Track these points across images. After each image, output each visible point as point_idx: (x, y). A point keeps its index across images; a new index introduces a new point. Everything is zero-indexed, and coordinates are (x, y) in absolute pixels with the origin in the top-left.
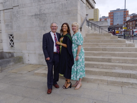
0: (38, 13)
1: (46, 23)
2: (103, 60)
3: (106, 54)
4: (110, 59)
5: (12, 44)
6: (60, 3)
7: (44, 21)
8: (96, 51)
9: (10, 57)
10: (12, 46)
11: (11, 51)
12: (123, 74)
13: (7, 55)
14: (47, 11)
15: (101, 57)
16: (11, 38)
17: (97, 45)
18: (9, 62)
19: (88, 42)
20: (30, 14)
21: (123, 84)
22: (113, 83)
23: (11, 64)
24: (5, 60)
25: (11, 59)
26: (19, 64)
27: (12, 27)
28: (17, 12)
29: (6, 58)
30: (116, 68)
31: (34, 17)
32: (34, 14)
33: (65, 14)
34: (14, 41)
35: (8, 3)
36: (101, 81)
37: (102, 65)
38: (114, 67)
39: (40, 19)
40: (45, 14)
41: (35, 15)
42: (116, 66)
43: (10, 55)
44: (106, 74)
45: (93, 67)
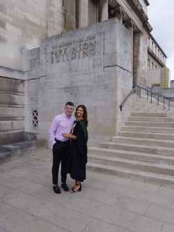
0: (69, 86)
1: (78, 99)
2: (146, 151)
3: (152, 142)
4: (155, 150)
5: (35, 123)
6: (96, 74)
7: (76, 96)
8: (140, 137)
9: (32, 139)
10: (35, 125)
11: (34, 131)
12: (166, 170)
13: (29, 137)
14: (79, 84)
15: (144, 146)
16: (35, 115)
17: (143, 129)
18: (30, 145)
19: (133, 124)
20: (60, 87)
21: (163, 182)
22: (151, 180)
23: (33, 148)
24: (26, 142)
25: (34, 142)
26: (42, 149)
27: (37, 101)
28: (44, 83)
29: (28, 140)
30: (161, 162)
31: (64, 90)
32: (64, 86)
33: (102, 88)
34: (39, 119)
35: (34, 72)
36: (137, 176)
37: (143, 157)
38: (158, 160)
39: (71, 93)
40: (77, 87)
41: (66, 88)
42: (160, 159)
43: (32, 136)
44: (146, 169)
45: (132, 159)
